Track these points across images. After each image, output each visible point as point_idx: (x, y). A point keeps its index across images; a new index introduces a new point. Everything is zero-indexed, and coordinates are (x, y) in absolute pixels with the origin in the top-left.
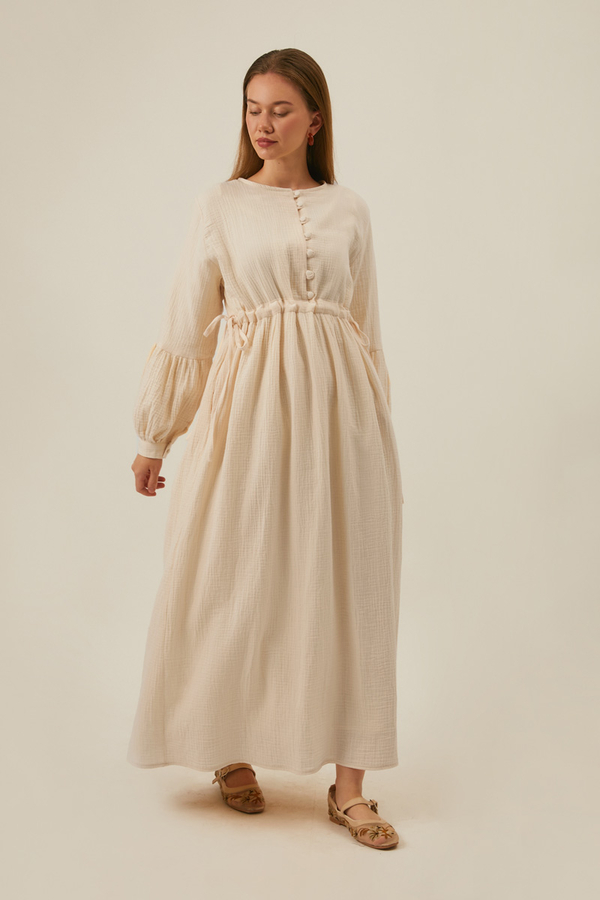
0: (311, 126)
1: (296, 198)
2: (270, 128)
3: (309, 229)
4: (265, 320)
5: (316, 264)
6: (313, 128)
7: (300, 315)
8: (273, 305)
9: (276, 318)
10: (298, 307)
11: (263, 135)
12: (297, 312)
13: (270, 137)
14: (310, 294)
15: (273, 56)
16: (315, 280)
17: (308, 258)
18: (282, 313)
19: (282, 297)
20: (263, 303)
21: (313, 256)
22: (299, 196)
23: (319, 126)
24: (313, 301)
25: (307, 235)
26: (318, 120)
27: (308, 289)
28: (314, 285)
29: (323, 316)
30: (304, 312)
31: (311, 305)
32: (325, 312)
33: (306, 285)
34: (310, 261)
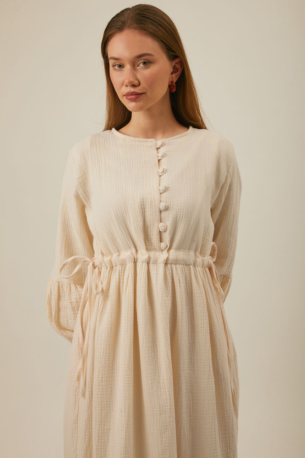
0: (172, 74)
1: (158, 149)
2: (136, 82)
3: (166, 181)
4: (119, 267)
5: (169, 216)
6: (174, 75)
7: (151, 265)
8: (127, 254)
9: (130, 266)
10: (149, 258)
11: (131, 89)
12: (148, 264)
13: (137, 90)
14: (163, 245)
15: (126, 14)
16: (168, 232)
17: (160, 212)
18: (135, 262)
19: (136, 247)
20: (118, 251)
21: (167, 209)
22: (162, 146)
23: (179, 73)
24: (165, 252)
25: (162, 188)
26: (178, 66)
27: (161, 241)
28: (167, 237)
29: (174, 266)
30: (155, 262)
31: (163, 256)
32: (176, 262)
33: (158, 237)
34: (163, 214)
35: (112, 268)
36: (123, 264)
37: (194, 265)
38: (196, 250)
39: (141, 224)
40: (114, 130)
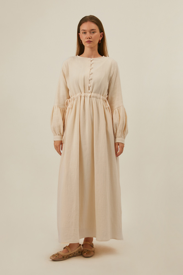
2: (91, 37)
3: (92, 71)
5: (92, 82)
6: (100, 38)
7: (85, 97)
8: (78, 95)
9: (79, 98)
10: (85, 95)
11: (88, 40)
14: (89, 91)
18: (81, 97)
19: (81, 92)
21: (91, 79)
22: (92, 60)
23: (102, 37)
24: (90, 93)
25: (91, 73)
26: (102, 35)
27: (89, 90)
28: (91, 88)
29: (93, 98)
30: (87, 97)
31: (89, 94)
32: (93, 97)
33: (88, 88)
34: (90, 81)
35: (74, 100)
36: (77, 98)
37: (100, 99)
38: (100, 94)
39: (83, 84)
40: (77, 56)
